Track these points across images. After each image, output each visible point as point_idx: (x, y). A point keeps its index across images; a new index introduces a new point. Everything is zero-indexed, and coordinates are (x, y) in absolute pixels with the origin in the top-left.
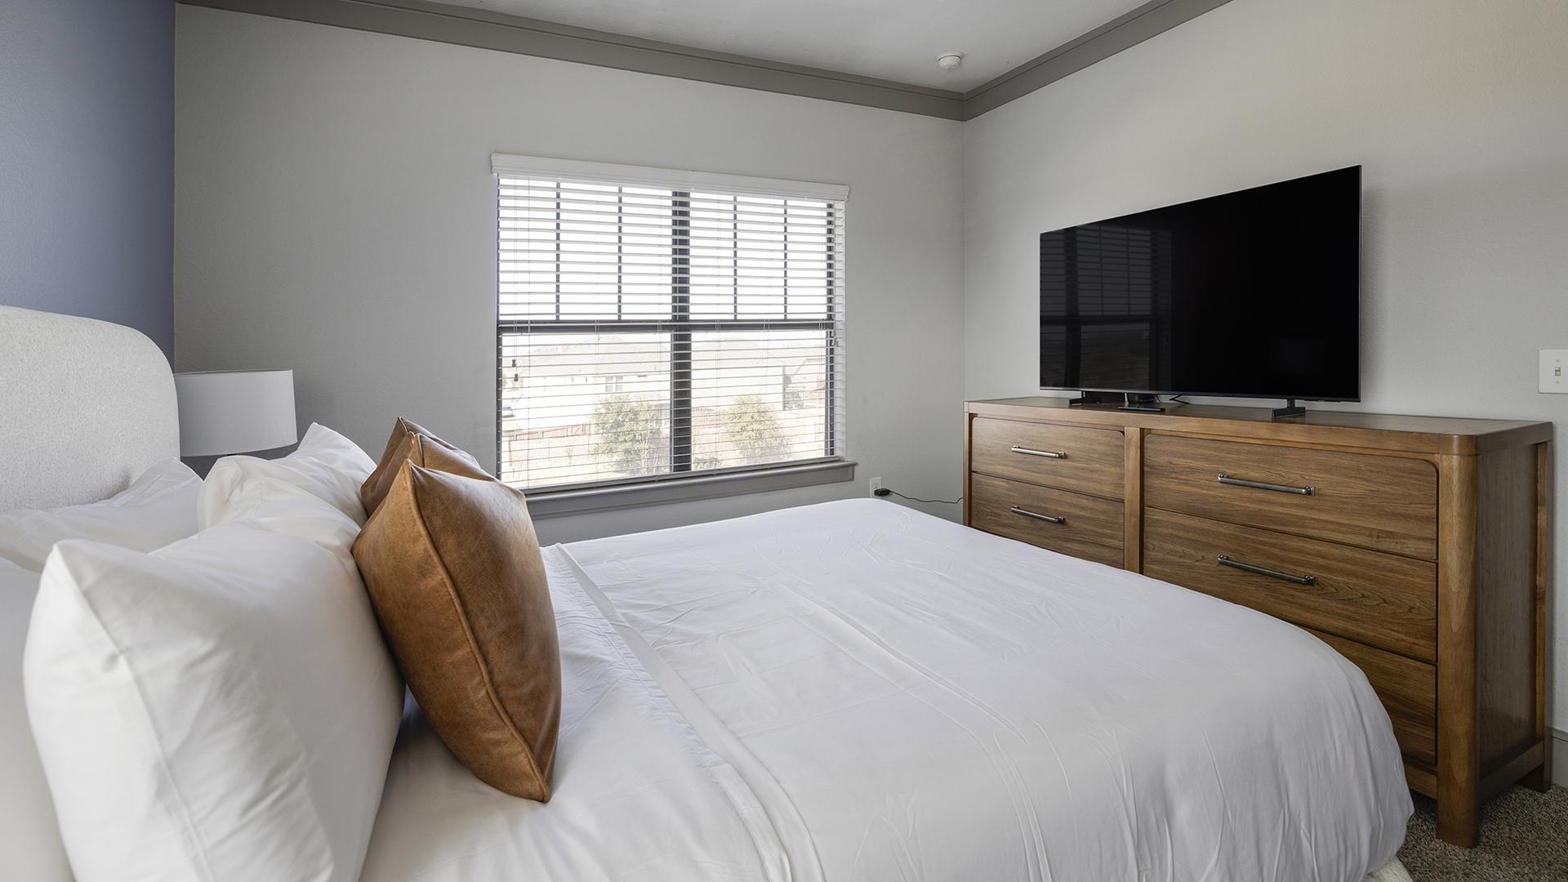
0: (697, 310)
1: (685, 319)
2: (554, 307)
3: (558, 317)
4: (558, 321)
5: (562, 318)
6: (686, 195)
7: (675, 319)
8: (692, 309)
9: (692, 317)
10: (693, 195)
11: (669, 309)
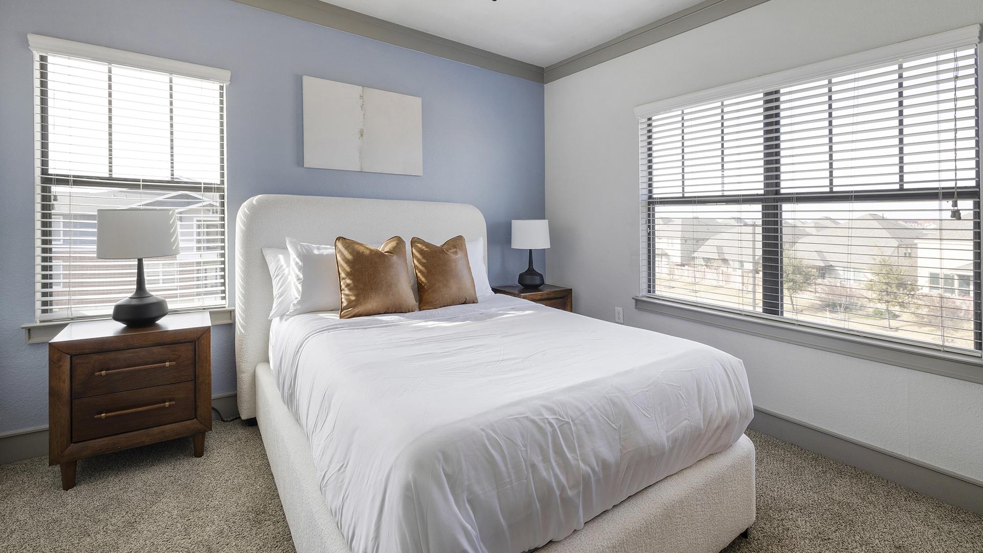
0: (787, 186)
1: (777, 192)
2: (681, 188)
3: (683, 194)
4: (683, 197)
5: (686, 195)
6: (777, 92)
7: (766, 193)
8: (783, 184)
9: (782, 191)
10: (782, 91)
11: (762, 185)
